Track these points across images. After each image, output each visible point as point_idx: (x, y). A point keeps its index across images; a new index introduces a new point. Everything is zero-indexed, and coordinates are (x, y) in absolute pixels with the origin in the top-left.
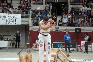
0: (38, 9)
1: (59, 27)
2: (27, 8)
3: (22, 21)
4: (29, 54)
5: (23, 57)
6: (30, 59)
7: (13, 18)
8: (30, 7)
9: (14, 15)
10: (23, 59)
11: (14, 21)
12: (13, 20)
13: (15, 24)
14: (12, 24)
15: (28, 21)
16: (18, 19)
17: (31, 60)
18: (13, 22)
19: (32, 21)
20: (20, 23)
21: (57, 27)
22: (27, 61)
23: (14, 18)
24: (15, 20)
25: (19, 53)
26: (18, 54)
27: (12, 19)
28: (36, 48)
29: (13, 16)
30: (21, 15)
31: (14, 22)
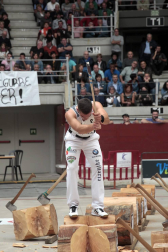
0: (96, 51)
1: (162, 110)
2: (60, 49)
3: (42, 94)
4: (44, 205)
5: (26, 216)
6: (48, 220)
7: (13, 84)
8: (69, 48)
9: (16, 74)
10: (24, 222)
11: (17, 93)
12: (12, 92)
13: (19, 104)
14: (11, 103)
15: (61, 94)
16: (30, 88)
17: (52, 226)
18: (13, 98)
19: (74, 92)
20: (36, 101)
21: (155, 109)
22: (40, 228)
23: (16, 85)
24: (21, 91)
25: (12, 203)
26: (7, 206)
27: (8, 88)
28: (87, 181)
29: (11, 78)
30: (39, 74)
31: (18, 97)
